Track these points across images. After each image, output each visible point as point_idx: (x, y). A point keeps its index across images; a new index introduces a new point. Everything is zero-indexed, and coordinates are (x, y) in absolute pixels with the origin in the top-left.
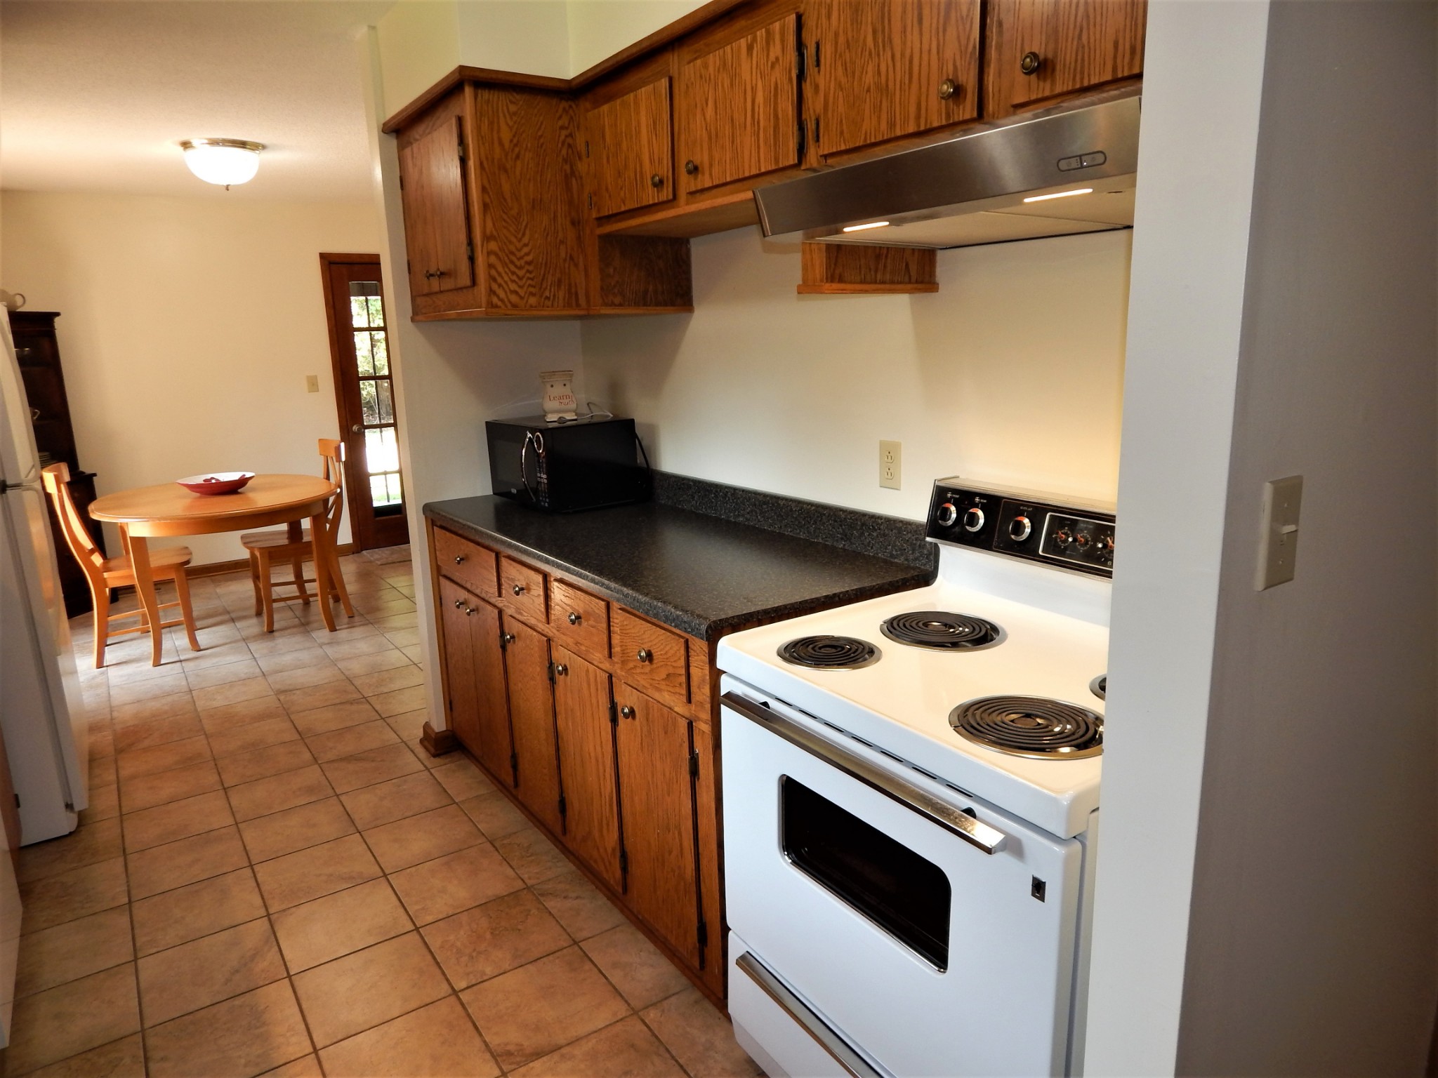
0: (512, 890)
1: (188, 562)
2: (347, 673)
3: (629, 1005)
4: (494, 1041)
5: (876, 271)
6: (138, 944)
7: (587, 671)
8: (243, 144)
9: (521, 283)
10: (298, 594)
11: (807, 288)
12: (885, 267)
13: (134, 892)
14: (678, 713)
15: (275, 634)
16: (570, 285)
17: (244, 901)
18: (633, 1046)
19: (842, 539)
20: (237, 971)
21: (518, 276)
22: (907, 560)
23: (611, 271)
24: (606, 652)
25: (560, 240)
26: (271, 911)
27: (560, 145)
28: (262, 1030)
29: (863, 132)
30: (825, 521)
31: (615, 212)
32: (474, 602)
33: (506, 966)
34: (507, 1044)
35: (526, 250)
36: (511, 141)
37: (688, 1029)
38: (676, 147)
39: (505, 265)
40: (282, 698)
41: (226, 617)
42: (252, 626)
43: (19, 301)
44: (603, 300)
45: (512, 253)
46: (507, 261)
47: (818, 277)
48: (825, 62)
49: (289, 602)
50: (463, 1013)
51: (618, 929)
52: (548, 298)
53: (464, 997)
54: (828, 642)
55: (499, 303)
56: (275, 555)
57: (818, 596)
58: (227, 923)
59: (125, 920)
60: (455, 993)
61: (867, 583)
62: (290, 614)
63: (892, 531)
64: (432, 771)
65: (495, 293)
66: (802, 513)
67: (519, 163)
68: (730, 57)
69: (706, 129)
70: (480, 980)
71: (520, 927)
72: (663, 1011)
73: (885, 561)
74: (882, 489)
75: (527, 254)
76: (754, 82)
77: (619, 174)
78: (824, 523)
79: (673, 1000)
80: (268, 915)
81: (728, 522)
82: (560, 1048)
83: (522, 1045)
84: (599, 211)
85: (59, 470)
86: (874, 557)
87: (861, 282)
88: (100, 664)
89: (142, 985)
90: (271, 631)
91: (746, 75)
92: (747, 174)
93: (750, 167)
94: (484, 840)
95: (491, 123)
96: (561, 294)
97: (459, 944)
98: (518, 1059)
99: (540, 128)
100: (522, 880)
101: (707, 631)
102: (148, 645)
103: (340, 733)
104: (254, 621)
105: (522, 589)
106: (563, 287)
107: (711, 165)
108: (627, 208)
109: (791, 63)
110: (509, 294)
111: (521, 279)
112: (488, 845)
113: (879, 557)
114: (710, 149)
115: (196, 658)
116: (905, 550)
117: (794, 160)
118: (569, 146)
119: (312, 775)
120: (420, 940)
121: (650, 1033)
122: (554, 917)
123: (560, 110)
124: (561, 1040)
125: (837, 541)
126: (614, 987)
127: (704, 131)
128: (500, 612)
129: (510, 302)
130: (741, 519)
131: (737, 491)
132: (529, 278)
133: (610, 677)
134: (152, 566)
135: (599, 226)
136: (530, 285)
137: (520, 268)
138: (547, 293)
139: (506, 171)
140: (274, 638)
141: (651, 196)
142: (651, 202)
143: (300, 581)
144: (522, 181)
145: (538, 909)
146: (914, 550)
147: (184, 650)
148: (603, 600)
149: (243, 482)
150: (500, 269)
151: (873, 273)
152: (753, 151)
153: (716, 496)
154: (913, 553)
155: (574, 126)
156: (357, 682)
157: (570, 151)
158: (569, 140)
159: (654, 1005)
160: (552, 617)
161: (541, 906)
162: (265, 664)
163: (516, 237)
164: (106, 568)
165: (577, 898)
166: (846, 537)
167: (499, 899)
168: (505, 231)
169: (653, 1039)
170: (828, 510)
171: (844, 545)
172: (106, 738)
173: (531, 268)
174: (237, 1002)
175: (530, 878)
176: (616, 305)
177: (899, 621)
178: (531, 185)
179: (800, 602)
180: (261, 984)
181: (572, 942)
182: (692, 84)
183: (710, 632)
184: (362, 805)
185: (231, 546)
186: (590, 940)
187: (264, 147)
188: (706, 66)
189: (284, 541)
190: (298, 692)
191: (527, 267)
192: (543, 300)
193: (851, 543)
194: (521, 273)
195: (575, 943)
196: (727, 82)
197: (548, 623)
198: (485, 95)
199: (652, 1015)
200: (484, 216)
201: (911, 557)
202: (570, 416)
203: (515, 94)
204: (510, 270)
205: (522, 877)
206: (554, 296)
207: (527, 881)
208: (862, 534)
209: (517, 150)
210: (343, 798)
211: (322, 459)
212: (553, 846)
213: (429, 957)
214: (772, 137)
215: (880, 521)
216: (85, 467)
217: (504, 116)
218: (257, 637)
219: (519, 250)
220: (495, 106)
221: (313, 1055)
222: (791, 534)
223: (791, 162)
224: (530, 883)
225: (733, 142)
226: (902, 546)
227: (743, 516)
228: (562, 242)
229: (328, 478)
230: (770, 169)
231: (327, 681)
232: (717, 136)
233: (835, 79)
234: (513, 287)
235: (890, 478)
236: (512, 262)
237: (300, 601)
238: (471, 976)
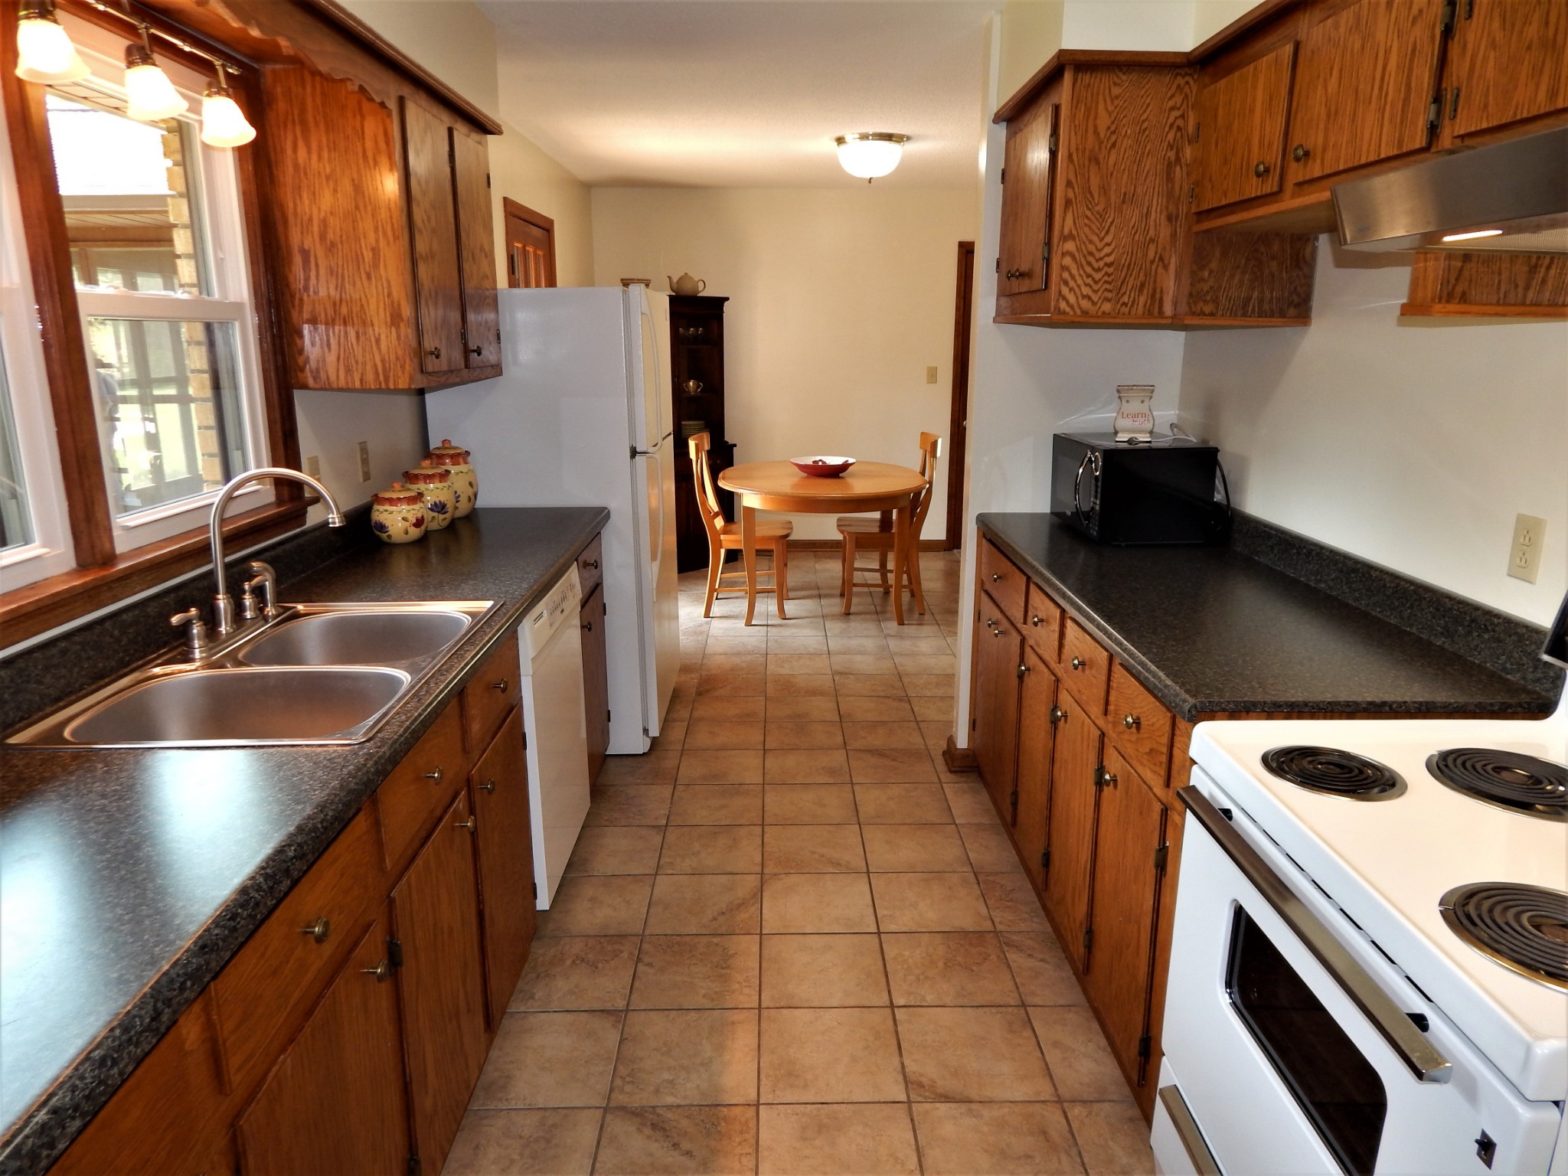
0: (979, 929)
1: (787, 536)
2: (900, 668)
3: (1056, 1090)
4: (911, 1067)
5: (1527, 288)
6: (661, 862)
7: (1083, 723)
8: (889, 137)
9: (1096, 287)
10: (880, 582)
11: (1414, 310)
12: (1544, 281)
13: (671, 818)
14: (1155, 795)
15: (851, 617)
16: (1154, 290)
17: (747, 853)
18: (1045, 1133)
19: (1442, 634)
20: (723, 913)
21: (1093, 279)
22: (1524, 678)
23: (1206, 274)
24: (1102, 707)
25: (1151, 239)
26: (766, 871)
27: (1167, 129)
28: (726, 971)
29: (1514, 103)
30: (1424, 606)
31: (1215, 205)
32: (1005, 624)
33: (948, 1001)
34: (921, 1075)
35: (1107, 250)
36: (1109, 128)
37: (1111, 1143)
38: (1291, 124)
39: (1080, 266)
40: (836, 678)
41: (815, 592)
42: (835, 605)
43: (701, 286)
44: (1190, 308)
45: (1091, 254)
46: (1084, 263)
47: (1429, 295)
48: (1479, 14)
49: (872, 589)
50: (891, 1028)
51: (1073, 1009)
52: (1125, 304)
53: (900, 1014)
54: (1336, 759)
55: (1068, 309)
56: (862, 542)
57: (1359, 699)
58: (729, 869)
59: (657, 839)
60: (892, 1006)
61: (1441, 697)
62: (869, 600)
63: (1510, 636)
64: (945, 785)
65: (1064, 298)
66: (1397, 592)
67: (1114, 152)
68: (1366, 12)
69: (1326, 106)
70: (918, 1004)
71: (974, 968)
72: (1090, 1113)
73: (1492, 675)
74: (1511, 579)
75: (1108, 255)
76: (1389, 44)
77: (1225, 162)
78: (1423, 610)
79: (1106, 1106)
80: (762, 873)
81: (1307, 586)
82: (970, 1102)
83: (935, 1082)
84: (1198, 205)
85: (702, 439)
86: (1479, 666)
87: (1498, 304)
88: (707, 615)
89: (654, 898)
90: (848, 614)
91: (1380, 36)
92: (1363, 161)
93: (1368, 152)
94: (970, 869)
95: (1088, 110)
96: (1142, 300)
97: (910, 961)
98: (927, 1094)
99: (1145, 111)
100: (993, 922)
101: (1189, 711)
102: (743, 606)
103: (874, 725)
104: (837, 601)
105: (1041, 621)
106: (1145, 291)
107: (1324, 149)
108: (1227, 202)
109: (1436, 15)
110: (1080, 298)
111: (1096, 282)
112: (972, 876)
113: (1486, 668)
114: (1326, 129)
115: (780, 625)
116: (1524, 665)
117: (1421, 142)
118: (1179, 129)
119: (839, 757)
120: (878, 945)
121: (1067, 1128)
122: (1011, 971)
123: (1174, 87)
124: (974, 1094)
125: (1436, 635)
126: (1047, 1065)
127: (1323, 106)
128: (1023, 641)
129: (1080, 308)
130: (1323, 585)
131: (1324, 551)
132: (1106, 282)
133: (1103, 735)
134: (757, 534)
135: (1198, 221)
136: (1106, 290)
137: (1099, 270)
138: (1125, 299)
139: (1098, 163)
140: (848, 621)
141: (1254, 188)
142: (1253, 195)
143: (883, 569)
144: (1115, 173)
145: (998, 956)
146: (1536, 668)
147: (773, 616)
148: (1107, 650)
149: (845, 467)
150: (1074, 271)
151: (1520, 290)
152: (1374, 136)
153: (1298, 553)
154: (1533, 672)
155: (1188, 106)
156: (906, 680)
157: (1179, 134)
158: (1180, 122)
159: (1084, 1102)
160: (1064, 657)
161: (1002, 955)
162: (834, 644)
163: (1098, 235)
164: (725, 531)
165: (1042, 960)
166: (1448, 633)
167: (964, 933)
168: (1086, 230)
169: (1070, 1137)
170: (1430, 594)
171: (1444, 643)
172: (693, 680)
173: (1110, 270)
174: (715, 940)
175: (1000, 923)
176: (1205, 315)
177: (1459, 756)
178: (1125, 177)
179: (1329, 703)
180: (737, 932)
181: (1020, 1003)
182: (1319, 49)
183: (1194, 713)
184: (871, 799)
185: (825, 527)
186: (1039, 1008)
187: (909, 138)
188: (1336, 26)
189: (875, 529)
190: (851, 677)
191: (1106, 269)
192: (1119, 306)
193: (1453, 641)
194: (1097, 276)
195: (1023, 1005)
196: (1357, 45)
197: (1059, 663)
198: (1086, 78)
199: (1076, 1112)
200: (1065, 212)
201: (1530, 676)
202: (1144, 437)
203: (1121, 75)
204: (1085, 272)
205: (994, 919)
206: (1134, 301)
207: (997, 924)
208: (1469, 633)
209: (1114, 138)
210: (856, 788)
211: (921, 453)
212: (1036, 899)
213: (881, 964)
214: (1399, 113)
215: (1496, 621)
216: (729, 438)
217: (1105, 100)
218: (833, 617)
219: (1100, 250)
220: (1095, 91)
221: (757, 1011)
222: (1379, 615)
223: (1417, 146)
224: (1000, 927)
225: (1353, 121)
226: (1521, 659)
227: (1326, 582)
228: (1152, 240)
229: (923, 473)
230: (1391, 154)
231: (880, 672)
232: (1336, 112)
233: (1489, 33)
234: (1086, 291)
235: (1522, 565)
236: (1089, 264)
237: (881, 589)
238: (912, 998)
